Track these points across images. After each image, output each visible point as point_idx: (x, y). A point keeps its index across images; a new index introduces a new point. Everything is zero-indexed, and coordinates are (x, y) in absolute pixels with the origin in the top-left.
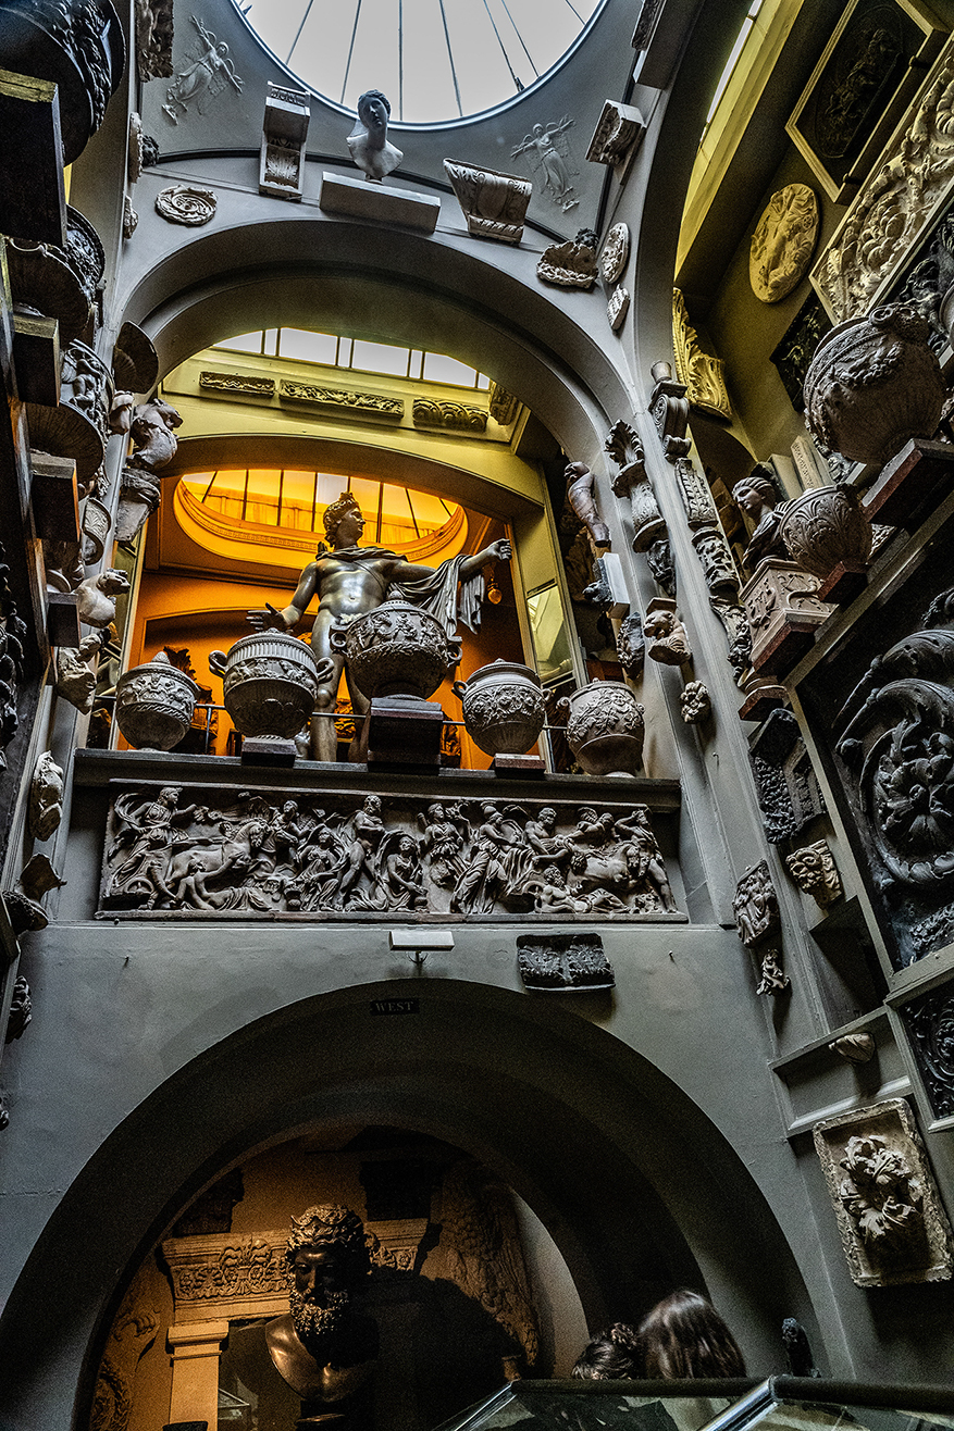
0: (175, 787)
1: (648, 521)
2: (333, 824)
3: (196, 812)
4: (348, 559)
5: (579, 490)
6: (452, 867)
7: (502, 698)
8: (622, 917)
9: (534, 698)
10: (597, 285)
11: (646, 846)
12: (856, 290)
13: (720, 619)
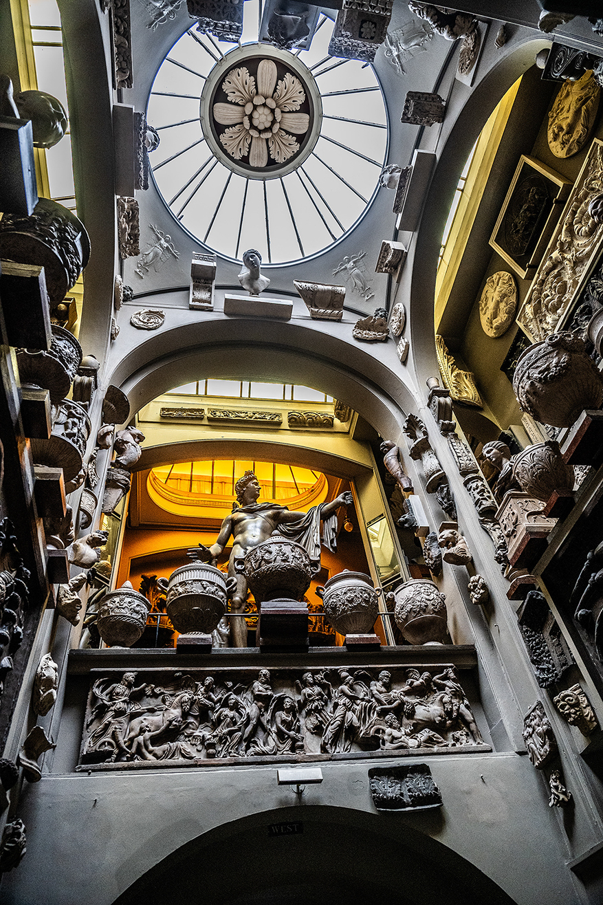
0: (133, 672)
1: (434, 473)
3: (147, 689)
4: (251, 512)
5: (390, 458)
6: (320, 719)
7: (348, 596)
8: (444, 749)
9: (369, 594)
10: (389, 338)
11: (456, 694)
12: (545, 326)
13: (487, 532)
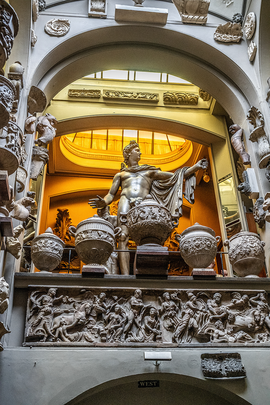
0: (55, 288)
1: (265, 155)
2: (121, 303)
3: (63, 299)
4: (134, 172)
5: (236, 138)
6: (173, 322)
7: (196, 243)
8: (251, 344)
9: (211, 242)
10: (243, 41)
11: (264, 310)
